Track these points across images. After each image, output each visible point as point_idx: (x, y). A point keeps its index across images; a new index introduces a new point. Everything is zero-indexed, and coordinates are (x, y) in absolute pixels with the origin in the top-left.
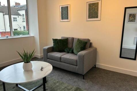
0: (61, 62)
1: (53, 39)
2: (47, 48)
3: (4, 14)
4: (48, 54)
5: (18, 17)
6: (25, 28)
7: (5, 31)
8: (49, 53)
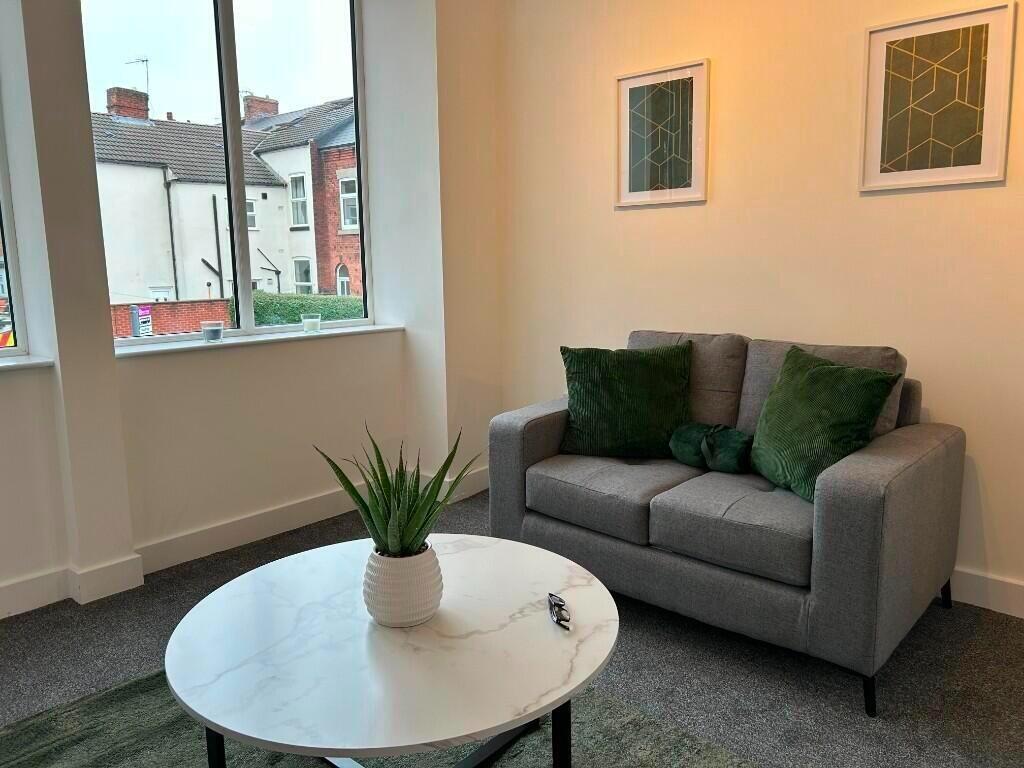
0: (648, 545)
1: (564, 351)
2: (521, 424)
3: (171, 176)
4: (532, 471)
5: (265, 196)
6: (306, 274)
7: (172, 298)
8: (534, 462)
